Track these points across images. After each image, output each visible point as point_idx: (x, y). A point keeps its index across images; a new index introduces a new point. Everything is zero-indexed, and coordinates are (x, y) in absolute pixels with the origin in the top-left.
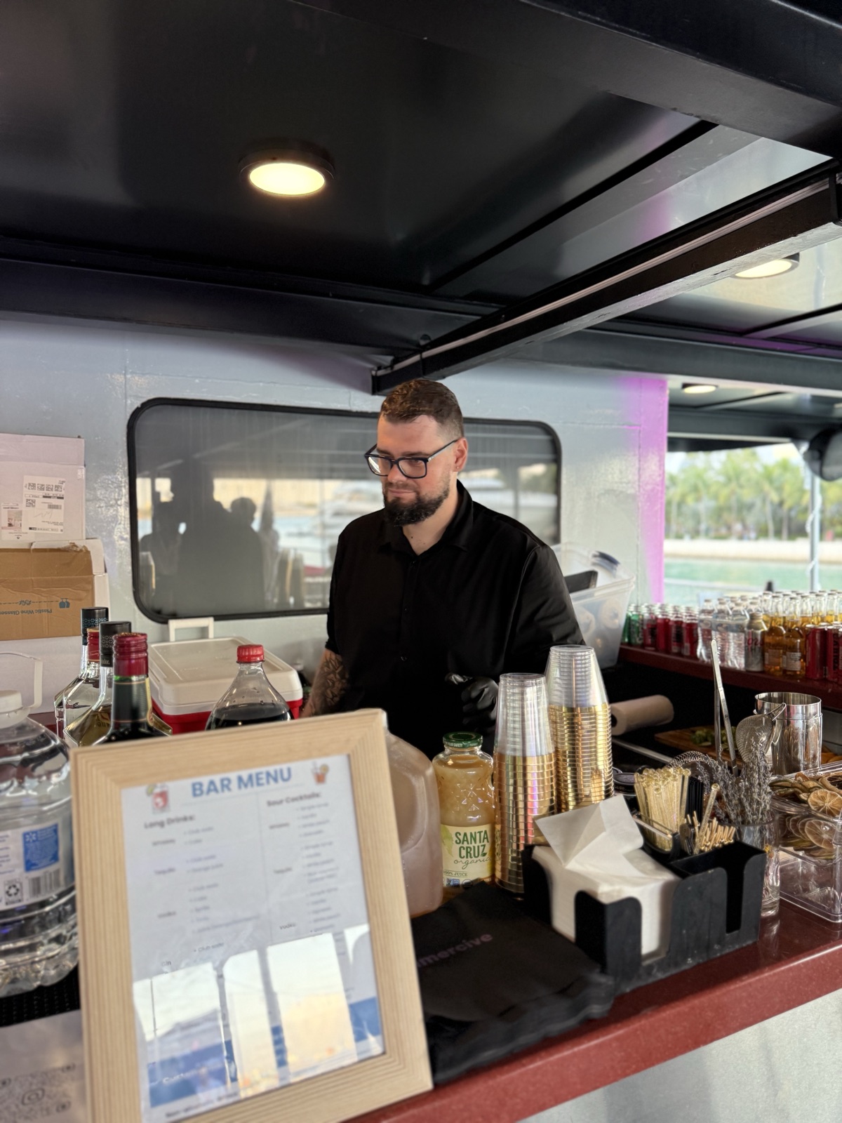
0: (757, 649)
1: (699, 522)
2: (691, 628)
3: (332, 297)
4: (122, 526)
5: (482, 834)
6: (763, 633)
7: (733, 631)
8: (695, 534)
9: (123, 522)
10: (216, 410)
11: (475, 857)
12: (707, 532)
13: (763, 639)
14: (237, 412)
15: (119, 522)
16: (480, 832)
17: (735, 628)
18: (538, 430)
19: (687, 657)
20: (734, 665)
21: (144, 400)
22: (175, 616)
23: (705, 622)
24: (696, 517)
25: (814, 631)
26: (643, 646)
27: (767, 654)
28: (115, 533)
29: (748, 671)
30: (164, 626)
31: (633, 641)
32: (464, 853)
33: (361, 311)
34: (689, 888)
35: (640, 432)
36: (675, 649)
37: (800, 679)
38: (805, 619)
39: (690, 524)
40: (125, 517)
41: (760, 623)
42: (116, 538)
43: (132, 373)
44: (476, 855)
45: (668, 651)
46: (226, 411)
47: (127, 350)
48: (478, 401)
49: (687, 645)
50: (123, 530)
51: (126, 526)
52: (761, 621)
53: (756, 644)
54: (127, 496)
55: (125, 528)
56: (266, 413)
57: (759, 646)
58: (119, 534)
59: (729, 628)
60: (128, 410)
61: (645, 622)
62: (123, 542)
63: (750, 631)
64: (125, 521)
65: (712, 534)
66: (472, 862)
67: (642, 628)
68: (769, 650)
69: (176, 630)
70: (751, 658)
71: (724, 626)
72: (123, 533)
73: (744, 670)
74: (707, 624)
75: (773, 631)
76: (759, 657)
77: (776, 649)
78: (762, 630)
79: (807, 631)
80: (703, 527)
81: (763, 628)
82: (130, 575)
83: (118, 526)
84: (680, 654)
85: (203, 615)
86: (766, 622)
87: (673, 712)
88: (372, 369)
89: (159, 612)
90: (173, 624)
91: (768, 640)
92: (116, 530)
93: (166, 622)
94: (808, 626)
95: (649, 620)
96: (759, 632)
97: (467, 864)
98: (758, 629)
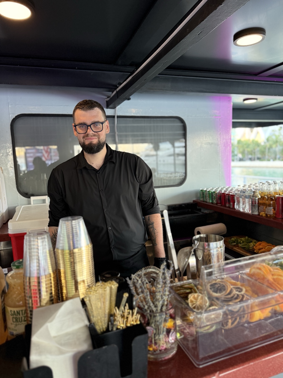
0: (256, 206)
1: (276, 155)
2: (233, 196)
3: (77, 69)
4: (11, 162)
5: (23, 312)
6: (259, 199)
7: (247, 198)
8: (275, 159)
9: (11, 161)
10: (44, 118)
11: (20, 322)
12: (279, 159)
13: (258, 201)
14: (52, 118)
15: (10, 161)
16: (22, 311)
17: (248, 197)
18: (177, 120)
19: (232, 208)
20: (248, 212)
21: (16, 115)
22: (33, 195)
23: (237, 194)
24: (275, 153)
25: (278, 198)
26: (217, 204)
27: (260, 207)
28: (8, 165)
29: (253, 214)
30: (29, 199)
31: (213, 202)
32: (14, 320)
33: (92, 74)
34: (89, 357)
35: (220, 119)
36: (227, 205)
37: (273, 218)
38: (276, 193)
39: (273, 156)
40: (11, 159)
41: (258, 195)
42: (9, 167)
43: (11, 105)
44: (21, 321)
45: (225, 206)
46: (48, 118)
47: (8, 96)
48: (151, 109)
49: (232, 203)
50: (11, 164)
51: (12, 162)
52: (258, 194)
53: (255, 203)
54: (12, 151)
55: (12, 163)
56: (64, 118)
57: (257, 204)
58: (10, 166)
59: (246, 197)
60: (10, 119)
61: (217, 194)
62: (11, 168)
63: (253, 198)
64: (12, 160)
65: (281, 159)
66: (19, 324)
67: (216, 197)
68: (261, 206)
69: (33, 200)
70: (254, 209)
71: (244, 196)
72: (11, 165)
73: (251, 214)
74: (238, 195)
75: (263, 198)
76: (257, 209)
77: (263, 205)
78: (258, 198)
79: (276, 198)
80: (278, 156)
81: (258, 197)
82: (15, 180)
83: (9, 162)
84: (229, 207)
85: (43, 195)
86: (260, 194)
87: (226, 230)
88: (106, 98)
89: (27, 194)
90: (32, 198)
91: (260, 202)
92: (8, 164)
93: (30, 198)
94: (277, 196)
95: (218, 193)
96: (257, 198)
97: (16, 325)
98: (256, 197)
